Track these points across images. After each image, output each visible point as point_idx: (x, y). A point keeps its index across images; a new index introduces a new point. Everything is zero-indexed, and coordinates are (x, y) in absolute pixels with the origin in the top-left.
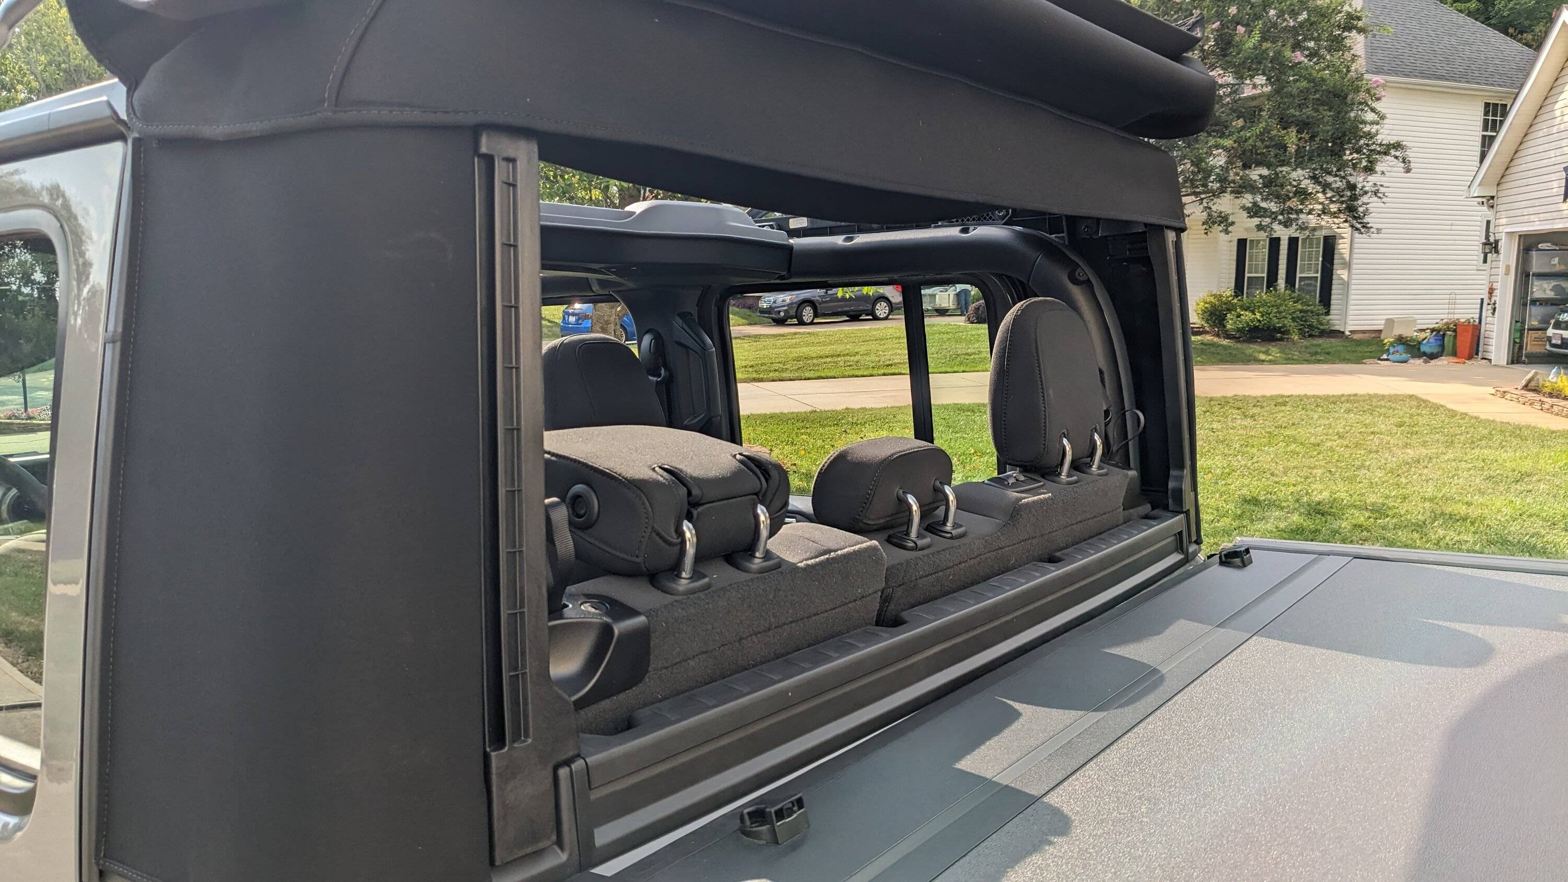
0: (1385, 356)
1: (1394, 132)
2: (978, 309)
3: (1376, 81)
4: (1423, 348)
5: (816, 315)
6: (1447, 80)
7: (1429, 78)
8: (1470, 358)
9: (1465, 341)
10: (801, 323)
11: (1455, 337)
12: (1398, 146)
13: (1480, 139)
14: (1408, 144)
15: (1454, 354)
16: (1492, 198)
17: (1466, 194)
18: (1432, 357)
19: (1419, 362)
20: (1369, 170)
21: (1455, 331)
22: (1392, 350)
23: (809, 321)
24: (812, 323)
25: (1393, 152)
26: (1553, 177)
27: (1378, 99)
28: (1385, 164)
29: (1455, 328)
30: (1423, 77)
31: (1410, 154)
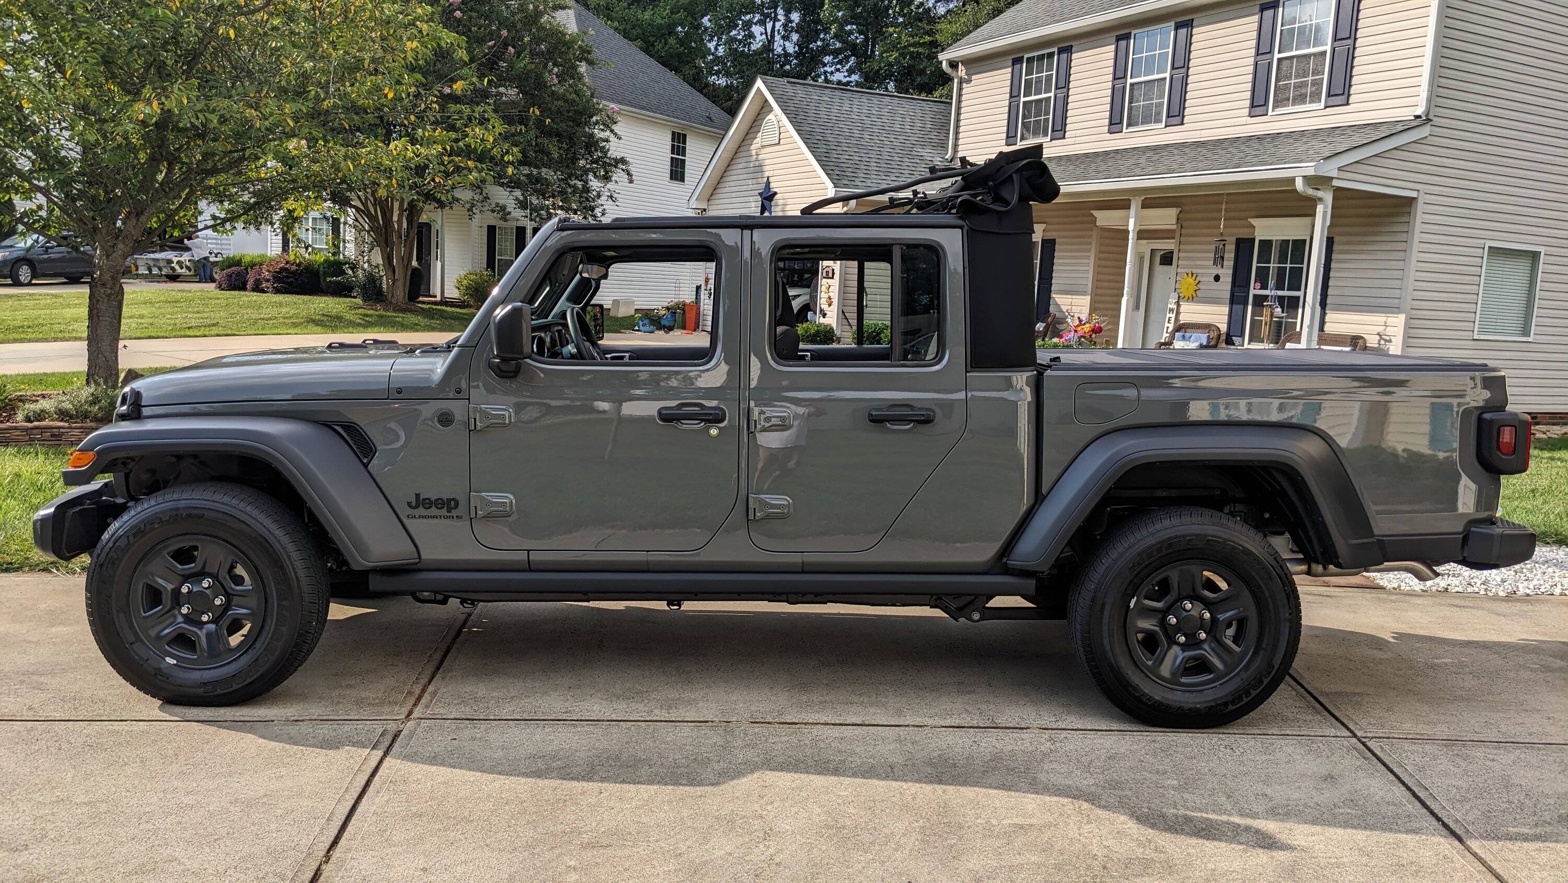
0: (636, 328)
1: (619, 149)
2: (231, 276)
3: (612, 108)
4: (663, 322)
5: (34, 276)
6: (648, 110)
7: (635, 107)
8: (695, 330)
9: (691, 316)
10: (17, 283)
11: (684, 313)
12: (623, 161)
13: (669, 160)
14: (631, 160)
15: (684, 328)
16: (705, 210)
17: (686, 206)
18: (670, 329)
19: (662, 332)
20: (607, 178)
21: (683, 310)
22: (641, 323)
23: (26, 282)
24: (29, 284)
25: (620, 166)
26: (751, 199)
27: (615, 123)
28: (618, 175)
29: (683, 307)
30: (631, 106)
31: (632, 168)
